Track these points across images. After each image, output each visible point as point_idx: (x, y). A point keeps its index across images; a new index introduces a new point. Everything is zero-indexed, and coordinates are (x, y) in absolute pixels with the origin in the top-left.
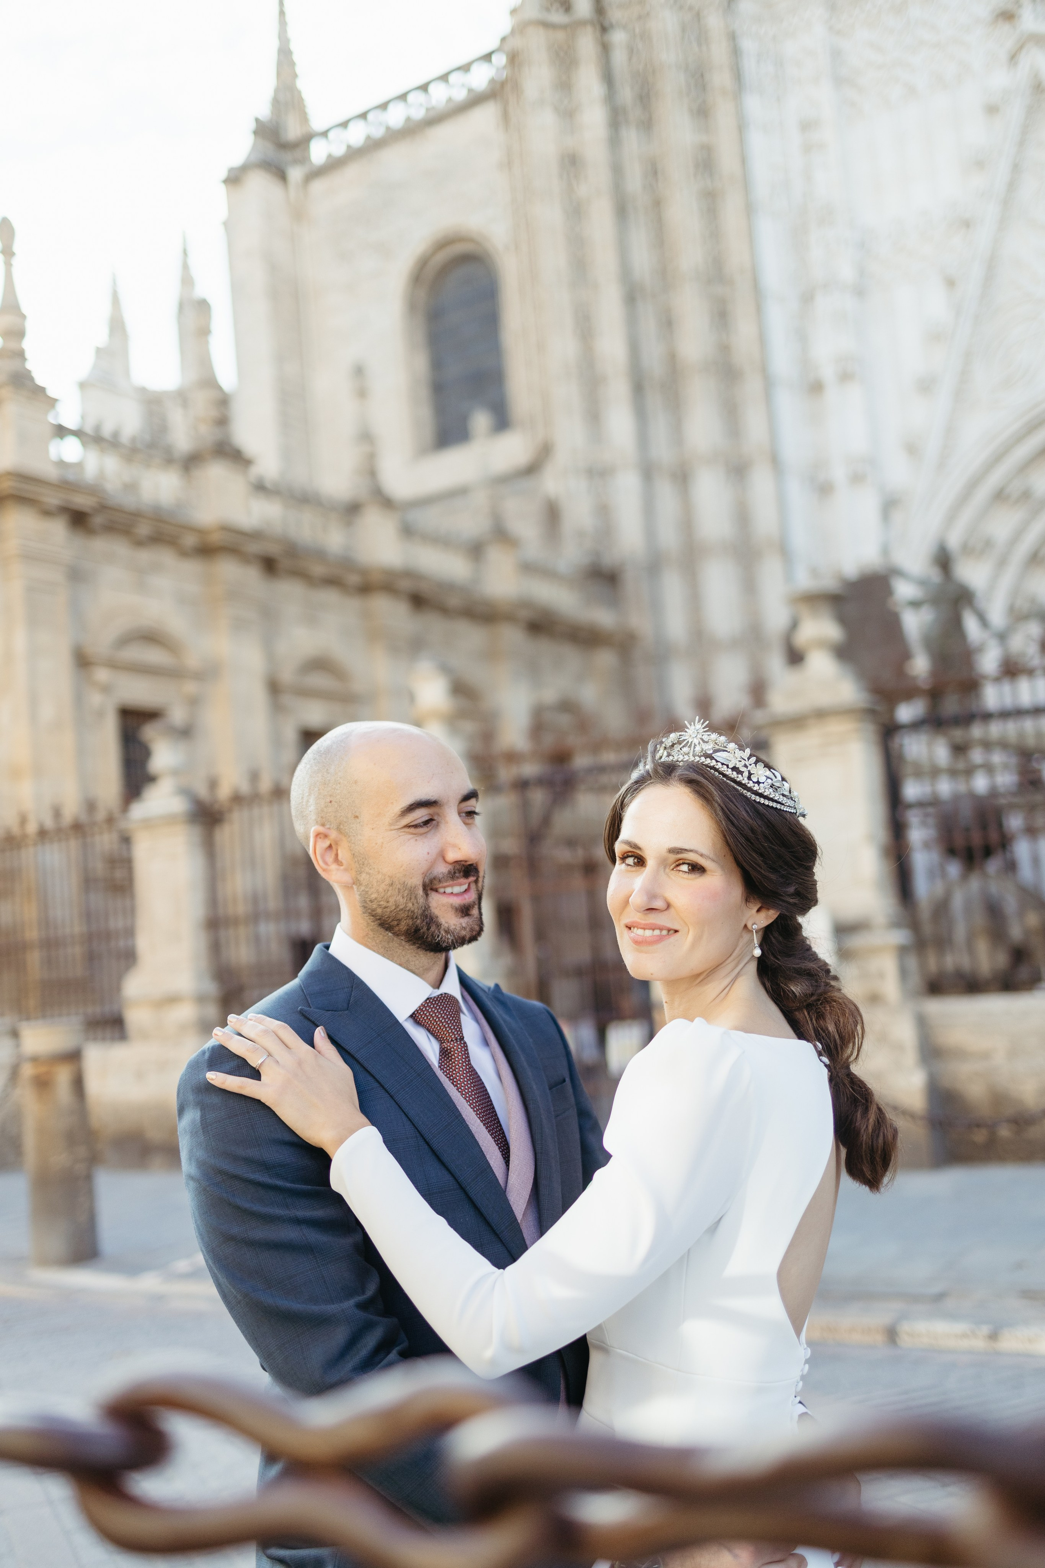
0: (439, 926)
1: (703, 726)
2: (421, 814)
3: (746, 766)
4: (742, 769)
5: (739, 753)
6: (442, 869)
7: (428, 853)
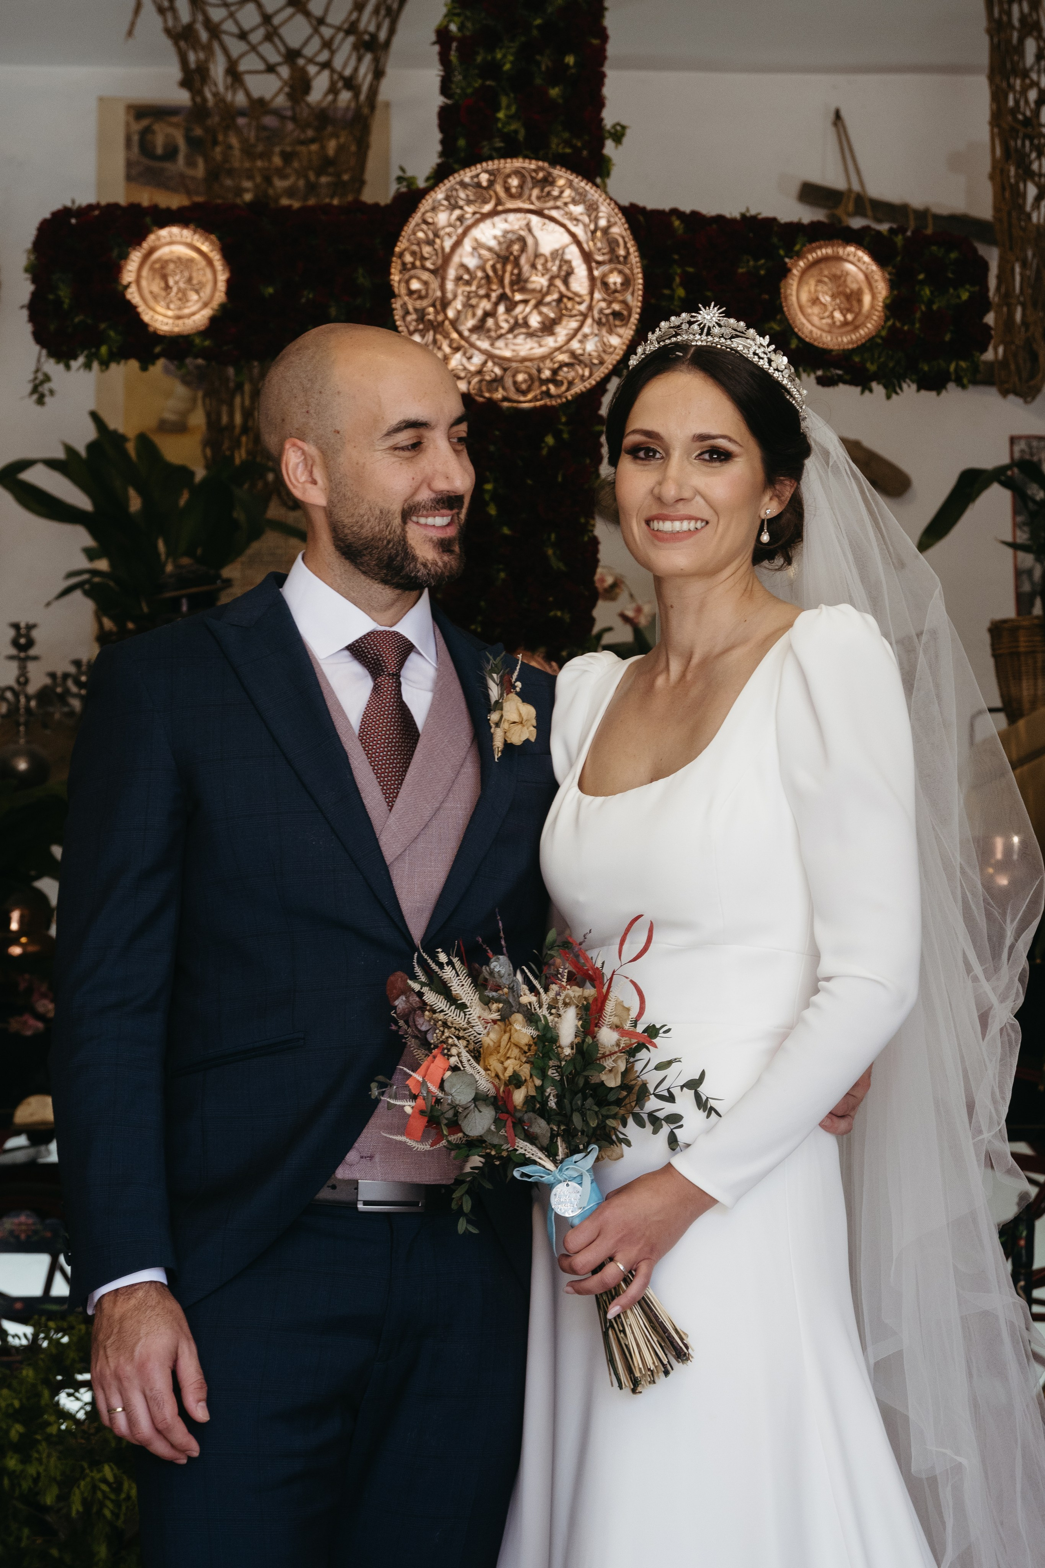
0: (414, 558)
1: (719, 311)
2: (404, 438)
3: (765, 353)
4: (762, 355)
5: (759, 340)
6: (425, 495)
7: (413, 478)
